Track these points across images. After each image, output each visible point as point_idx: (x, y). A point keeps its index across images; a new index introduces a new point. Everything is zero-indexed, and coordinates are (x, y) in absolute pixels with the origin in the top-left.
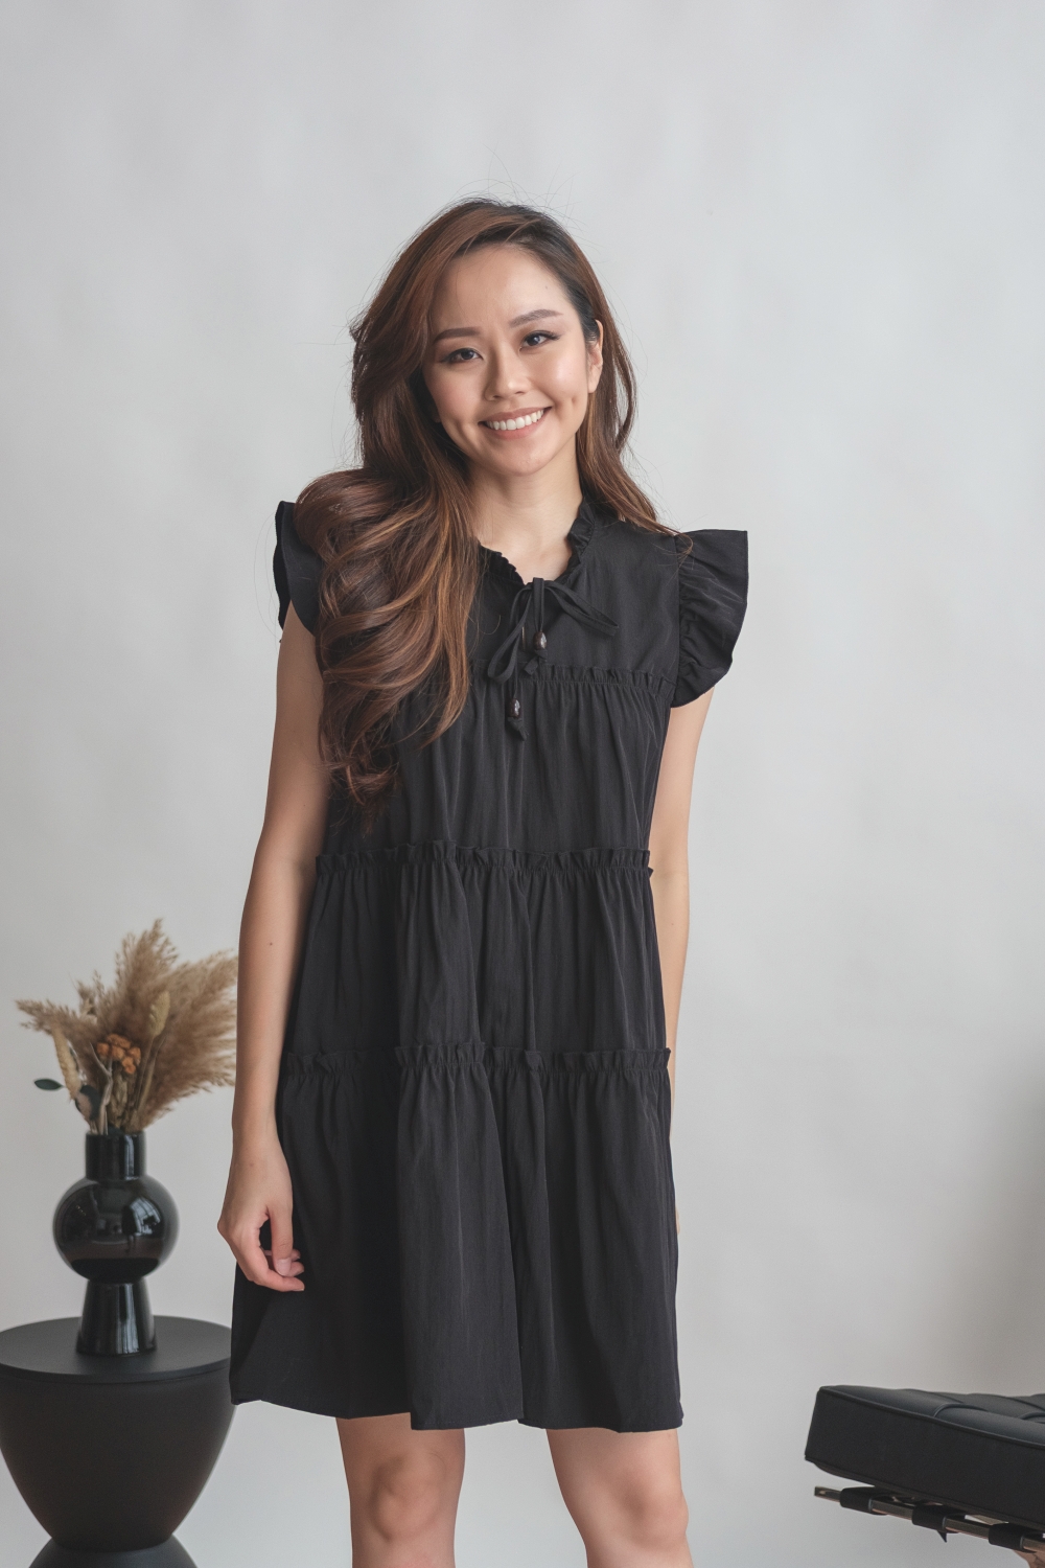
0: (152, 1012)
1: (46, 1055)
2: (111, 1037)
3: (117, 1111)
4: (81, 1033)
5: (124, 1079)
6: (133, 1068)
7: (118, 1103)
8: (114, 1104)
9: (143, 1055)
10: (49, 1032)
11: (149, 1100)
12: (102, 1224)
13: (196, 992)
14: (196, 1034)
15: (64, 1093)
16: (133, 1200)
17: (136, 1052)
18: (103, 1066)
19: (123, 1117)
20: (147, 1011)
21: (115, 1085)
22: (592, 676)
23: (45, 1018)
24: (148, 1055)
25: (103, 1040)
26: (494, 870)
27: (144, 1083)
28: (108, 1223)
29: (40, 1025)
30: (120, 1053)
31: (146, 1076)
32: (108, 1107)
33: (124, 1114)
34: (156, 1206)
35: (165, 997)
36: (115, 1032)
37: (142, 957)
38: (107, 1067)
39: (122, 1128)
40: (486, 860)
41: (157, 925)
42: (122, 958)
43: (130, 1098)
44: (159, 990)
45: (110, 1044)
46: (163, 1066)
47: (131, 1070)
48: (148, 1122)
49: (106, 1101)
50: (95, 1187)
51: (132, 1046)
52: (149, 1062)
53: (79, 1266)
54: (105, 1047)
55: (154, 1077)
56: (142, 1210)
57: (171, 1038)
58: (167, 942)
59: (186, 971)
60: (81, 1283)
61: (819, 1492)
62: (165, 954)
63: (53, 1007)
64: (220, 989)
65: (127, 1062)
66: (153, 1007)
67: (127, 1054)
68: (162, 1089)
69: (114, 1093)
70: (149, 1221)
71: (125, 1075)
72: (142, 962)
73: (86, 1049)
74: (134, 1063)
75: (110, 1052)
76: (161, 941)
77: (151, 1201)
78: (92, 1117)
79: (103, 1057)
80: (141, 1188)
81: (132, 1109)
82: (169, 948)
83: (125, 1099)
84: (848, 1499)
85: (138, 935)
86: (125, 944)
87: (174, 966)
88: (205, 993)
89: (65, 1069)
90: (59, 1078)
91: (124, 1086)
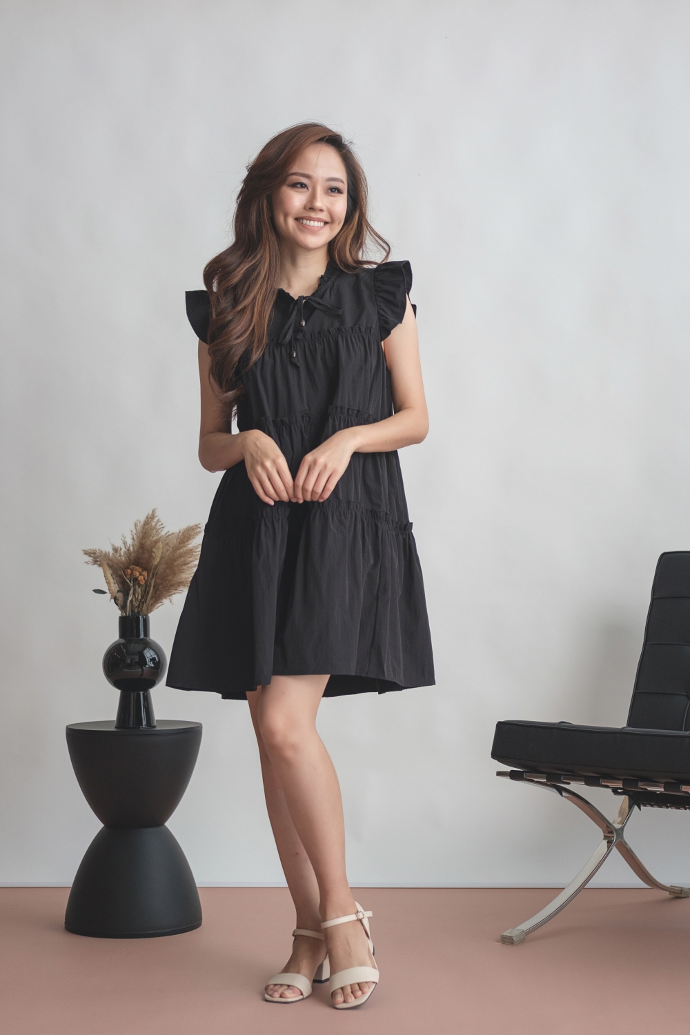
0: (153, 552)
1: (98, 577)
2: (132, 567)
3: (136, 604)
4: (117, 564)
5: (139, 587)
6: (144, 581)
7: (136, 599)
8: (134, 600)
9: (148, 576)
10: (100, 565)
11: (152, 598)
12: (129, 661)
13: (174, 542)
14: (176, 564)
15: (108, 596)
16: (144, 649)
17: (145, 573)
18: (128, 581)
19: (139, 607)
20: (150, 552)
21: (135, 590)
22: (330, 333)
23: (97, 558)
24: (151, 576)
25: (128, 568)
26: (293, 426)
27: (149, 590)
28: (132, 661)
29: (95, 562)
30: (138, 574)
31: (150, 586)
32: (131, 601)
33: (139, 605)
34: (156, 653)
35: (160, 545)
36: (133, 564)
37: (146, 527)
38: (130, 582)
39: (138, 612)
40: (287, 421)
41: (154, 511)
42: (134, 531)
43: (142, 597)
44: (157, 542)
45: (131, 569)
46: (158, 581)
47: (143, 583)
48: (151, 611)
49: (130, 598)
50: (123, 644)
51: (143, 571)
52: (152, 579)
53: (117, 684)
54: (129, 571)
55: (154, 587)
56: (149, 654)
57: (163, 566)
58: (158, 521)
59: (168, 536)
60: (116, 693)
61: (500, 774)
62: (158, 527)
63: (102, 552)
64: (187, 541)
65: (141, 578)
66: (154, 550)
67: (141, 574)
68: (158, 592)
69: (134, 594)
70: (153, 660)
71: (140, 585)
72: (147, 530)
73: (120, 573)
74: (144, 579)
75: (132, 574)
76: (156, 520)
77: (153, 650)
78: (123, 608)
79: (128, 576)
80: (147, 644)
81: (143, 603)
82: (160, 524)
83: (140, 597)
84: (514, 776)
85: (143, 519)
86: (136, 525)
87: (163, 533)
88: (180, 543)
89: (108, 583)
90: (106, 589)
91: (139, 590)
